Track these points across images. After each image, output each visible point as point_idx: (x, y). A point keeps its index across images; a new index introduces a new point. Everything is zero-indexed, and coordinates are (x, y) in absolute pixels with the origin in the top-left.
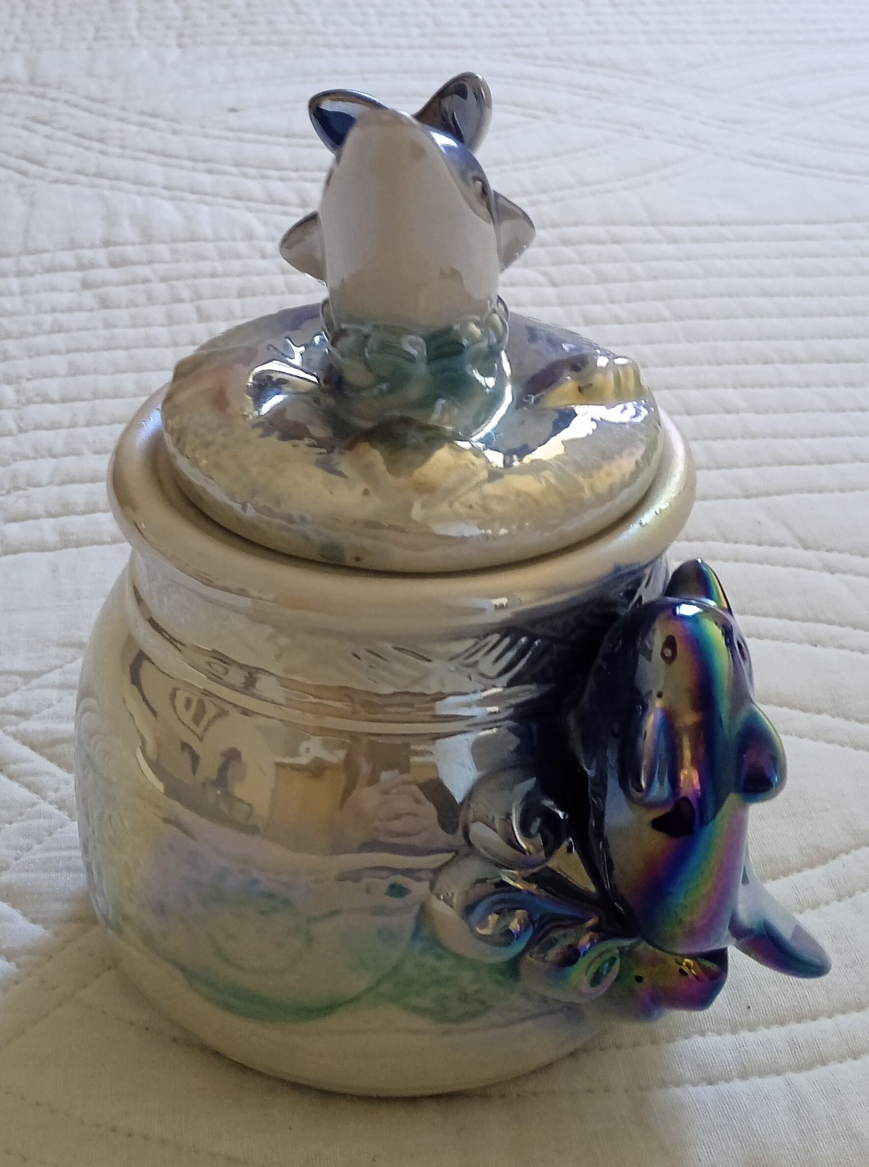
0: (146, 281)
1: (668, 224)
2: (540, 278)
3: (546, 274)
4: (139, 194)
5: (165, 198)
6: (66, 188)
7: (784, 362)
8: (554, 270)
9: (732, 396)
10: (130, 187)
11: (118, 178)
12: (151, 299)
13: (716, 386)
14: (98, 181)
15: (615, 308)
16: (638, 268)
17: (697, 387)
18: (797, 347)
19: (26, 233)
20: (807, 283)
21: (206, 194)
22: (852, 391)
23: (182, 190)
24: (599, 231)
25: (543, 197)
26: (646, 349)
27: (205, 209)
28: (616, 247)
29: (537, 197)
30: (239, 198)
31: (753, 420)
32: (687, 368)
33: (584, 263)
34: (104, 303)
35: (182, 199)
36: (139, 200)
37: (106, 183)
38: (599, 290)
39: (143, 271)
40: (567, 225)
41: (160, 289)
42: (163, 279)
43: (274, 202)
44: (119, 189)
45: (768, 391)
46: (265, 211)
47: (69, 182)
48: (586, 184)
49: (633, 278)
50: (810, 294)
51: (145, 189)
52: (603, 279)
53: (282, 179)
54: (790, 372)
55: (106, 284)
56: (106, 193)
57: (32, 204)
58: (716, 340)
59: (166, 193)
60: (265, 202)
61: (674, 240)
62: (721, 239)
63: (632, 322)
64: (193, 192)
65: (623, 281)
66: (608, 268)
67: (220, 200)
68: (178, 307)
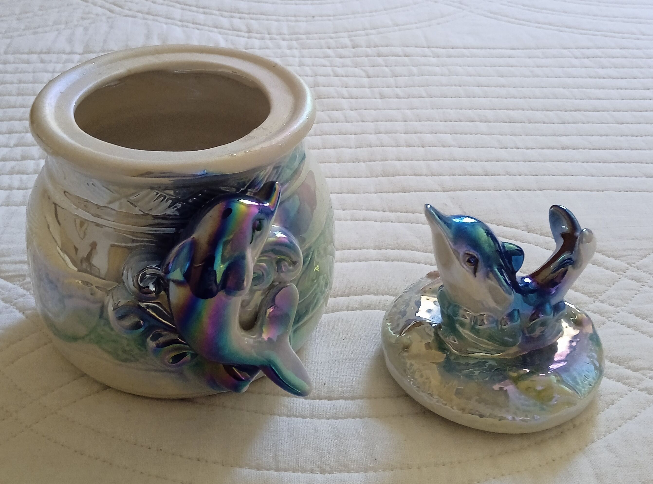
1: (436, 47)
2: (363, 74)
3: (365, 71)
4: (166, 24)
5: (179, 26)
6: (130, 19)
7: (481, 121)
8: (371, 70)
9: (448, 138)
10: (163, 20)
11: (157, 15)
13: (440, 133)
14: (147, 16)
15: (398, 90)
16: (415, 70)
17: (431, 133)
18: (489, 114)
19: (105, 41)
20: (502, 80)
21: (200, 24)
22: (514, 137)
23: (189, 22)
24: (398, 50)
25: (373, 31)
26: (408, 112)
27: (197, 31)
28: (406, 58)
29: (370, 31)
30: (216, 27)
31: (457, 152)
32: (429, 122)
33: (386, 66)
35: (187, 27)
36: (165, 26)
37: (151, 17)
38: (391, 80)
40: (382, 46)
43: (234, 30)
44: (157, 21)
45: (468, 136)
46: (227, 34)
47: (132, 17)
48: (398, 25)
49: (411, 75)
50: (504, 86)
51: (170, 21)
52: (395, 75)
53: (240, 18)
54: (483, 126)
56: (149, 22)
57: (111, 27)
58: (447, 109)
59: (180, 23)
60: (229, 30)
61: (438, 56)
62: (463, 56)
63: (404, 98)
64: (193, 23)
65: (405, 76)
66: (398, 69)
67: (207, 28)
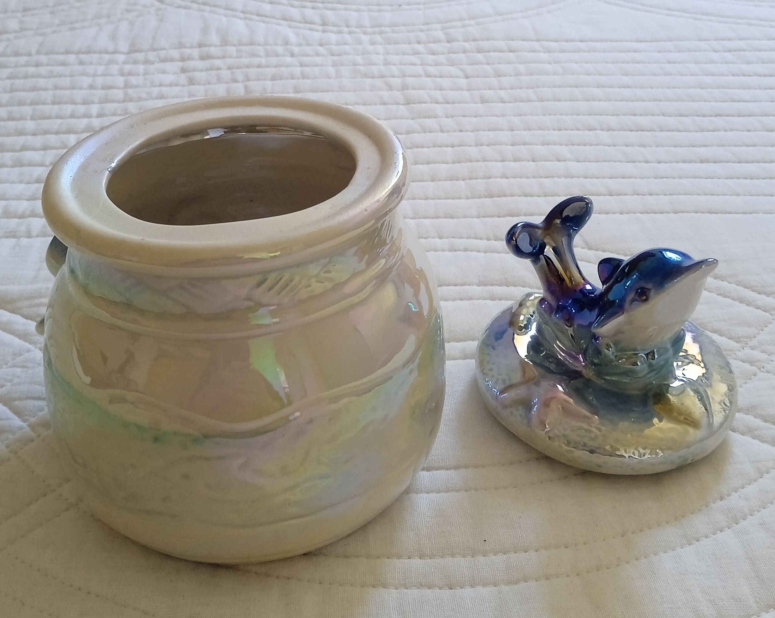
0: (219, 69)
1: (547, 40)
2: (460, 73)
3: (462, 70)
4: (226, 16)
5: (241, 19)
6: (183, 11)
7: (602, 130)
8: (469, 69)
9: (564, 151)
10: (222, 11)
11: (215, 6)
12: (219, 80)
13: (555, 144)
14: (203, 7)
15: (502, 93)
16: (522, 68)
17: (543, 144)
18: (612, 121)
19: (154, 38)
20: (626, 80)
21: (266, 16)
22: (642, 149)
23: (252, 14)
24: (502, 44)
25: (472, 22)
26: (516, 120)
27: (263, 25)
28: (511, 54)
29: (467, 22)
30: (285, 19)
31: (574, 167)
32: (540, 132)
33: (488, 64)
34: (192, 82)
35: (250, 19)
36: (224, 19)
37: (207, 8)
38: (494, 81)
39: (218, 63)
40: (482, 40)
41: (226, 74)
42: (229, 68)
43: (306, 22)
44: (214, 12)
45: (587, 147)
46: (299, 28)
47: (186, 8)
48: (500, 14)
49: (518, 74)
50: (629, 87)
51: (230, 12)
52: (498, 75)
53: (313, 8)
54: (605, 136)
55: (194, 70)
56: (206, 14)
57: (161, 21)
58: (561, 115)
59: (242, 15)
60: (301, 22)
61: (549, 51)
62: (579, 51)
63: (510, 102)
64: (258, 15)
65: (510, 76)
66: (503, 67)
67: (274, 21)
68: (234, 85)
